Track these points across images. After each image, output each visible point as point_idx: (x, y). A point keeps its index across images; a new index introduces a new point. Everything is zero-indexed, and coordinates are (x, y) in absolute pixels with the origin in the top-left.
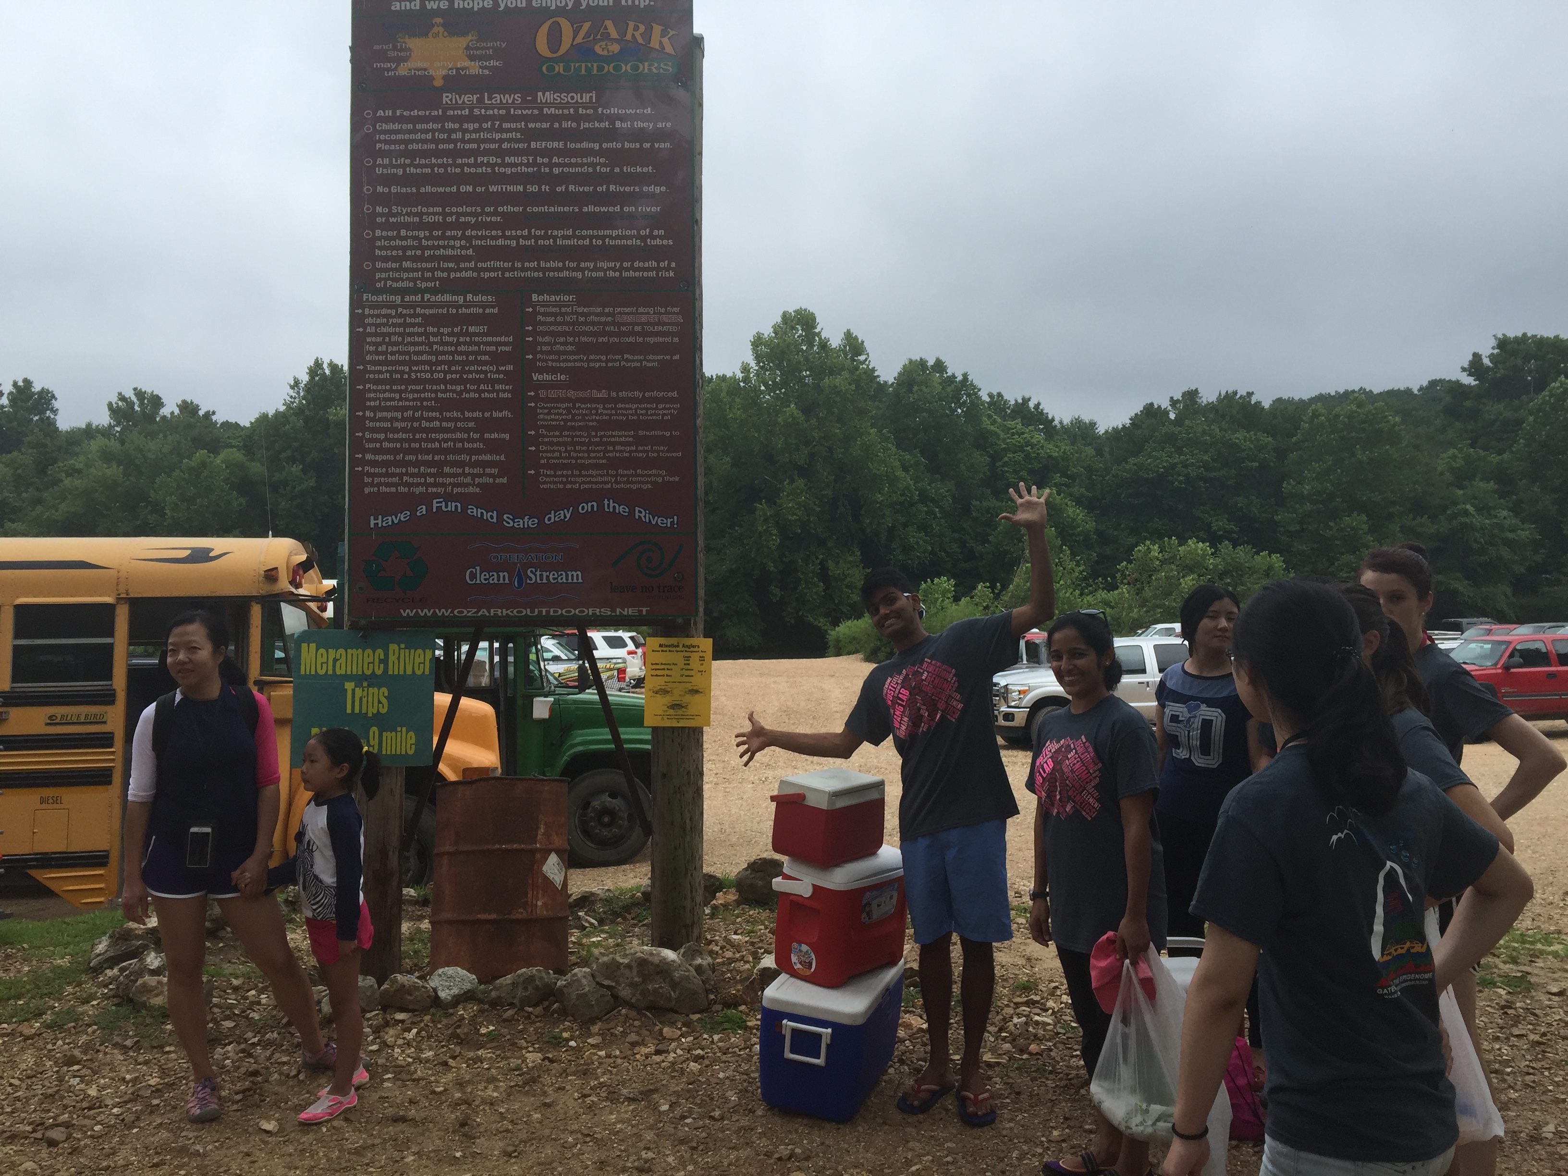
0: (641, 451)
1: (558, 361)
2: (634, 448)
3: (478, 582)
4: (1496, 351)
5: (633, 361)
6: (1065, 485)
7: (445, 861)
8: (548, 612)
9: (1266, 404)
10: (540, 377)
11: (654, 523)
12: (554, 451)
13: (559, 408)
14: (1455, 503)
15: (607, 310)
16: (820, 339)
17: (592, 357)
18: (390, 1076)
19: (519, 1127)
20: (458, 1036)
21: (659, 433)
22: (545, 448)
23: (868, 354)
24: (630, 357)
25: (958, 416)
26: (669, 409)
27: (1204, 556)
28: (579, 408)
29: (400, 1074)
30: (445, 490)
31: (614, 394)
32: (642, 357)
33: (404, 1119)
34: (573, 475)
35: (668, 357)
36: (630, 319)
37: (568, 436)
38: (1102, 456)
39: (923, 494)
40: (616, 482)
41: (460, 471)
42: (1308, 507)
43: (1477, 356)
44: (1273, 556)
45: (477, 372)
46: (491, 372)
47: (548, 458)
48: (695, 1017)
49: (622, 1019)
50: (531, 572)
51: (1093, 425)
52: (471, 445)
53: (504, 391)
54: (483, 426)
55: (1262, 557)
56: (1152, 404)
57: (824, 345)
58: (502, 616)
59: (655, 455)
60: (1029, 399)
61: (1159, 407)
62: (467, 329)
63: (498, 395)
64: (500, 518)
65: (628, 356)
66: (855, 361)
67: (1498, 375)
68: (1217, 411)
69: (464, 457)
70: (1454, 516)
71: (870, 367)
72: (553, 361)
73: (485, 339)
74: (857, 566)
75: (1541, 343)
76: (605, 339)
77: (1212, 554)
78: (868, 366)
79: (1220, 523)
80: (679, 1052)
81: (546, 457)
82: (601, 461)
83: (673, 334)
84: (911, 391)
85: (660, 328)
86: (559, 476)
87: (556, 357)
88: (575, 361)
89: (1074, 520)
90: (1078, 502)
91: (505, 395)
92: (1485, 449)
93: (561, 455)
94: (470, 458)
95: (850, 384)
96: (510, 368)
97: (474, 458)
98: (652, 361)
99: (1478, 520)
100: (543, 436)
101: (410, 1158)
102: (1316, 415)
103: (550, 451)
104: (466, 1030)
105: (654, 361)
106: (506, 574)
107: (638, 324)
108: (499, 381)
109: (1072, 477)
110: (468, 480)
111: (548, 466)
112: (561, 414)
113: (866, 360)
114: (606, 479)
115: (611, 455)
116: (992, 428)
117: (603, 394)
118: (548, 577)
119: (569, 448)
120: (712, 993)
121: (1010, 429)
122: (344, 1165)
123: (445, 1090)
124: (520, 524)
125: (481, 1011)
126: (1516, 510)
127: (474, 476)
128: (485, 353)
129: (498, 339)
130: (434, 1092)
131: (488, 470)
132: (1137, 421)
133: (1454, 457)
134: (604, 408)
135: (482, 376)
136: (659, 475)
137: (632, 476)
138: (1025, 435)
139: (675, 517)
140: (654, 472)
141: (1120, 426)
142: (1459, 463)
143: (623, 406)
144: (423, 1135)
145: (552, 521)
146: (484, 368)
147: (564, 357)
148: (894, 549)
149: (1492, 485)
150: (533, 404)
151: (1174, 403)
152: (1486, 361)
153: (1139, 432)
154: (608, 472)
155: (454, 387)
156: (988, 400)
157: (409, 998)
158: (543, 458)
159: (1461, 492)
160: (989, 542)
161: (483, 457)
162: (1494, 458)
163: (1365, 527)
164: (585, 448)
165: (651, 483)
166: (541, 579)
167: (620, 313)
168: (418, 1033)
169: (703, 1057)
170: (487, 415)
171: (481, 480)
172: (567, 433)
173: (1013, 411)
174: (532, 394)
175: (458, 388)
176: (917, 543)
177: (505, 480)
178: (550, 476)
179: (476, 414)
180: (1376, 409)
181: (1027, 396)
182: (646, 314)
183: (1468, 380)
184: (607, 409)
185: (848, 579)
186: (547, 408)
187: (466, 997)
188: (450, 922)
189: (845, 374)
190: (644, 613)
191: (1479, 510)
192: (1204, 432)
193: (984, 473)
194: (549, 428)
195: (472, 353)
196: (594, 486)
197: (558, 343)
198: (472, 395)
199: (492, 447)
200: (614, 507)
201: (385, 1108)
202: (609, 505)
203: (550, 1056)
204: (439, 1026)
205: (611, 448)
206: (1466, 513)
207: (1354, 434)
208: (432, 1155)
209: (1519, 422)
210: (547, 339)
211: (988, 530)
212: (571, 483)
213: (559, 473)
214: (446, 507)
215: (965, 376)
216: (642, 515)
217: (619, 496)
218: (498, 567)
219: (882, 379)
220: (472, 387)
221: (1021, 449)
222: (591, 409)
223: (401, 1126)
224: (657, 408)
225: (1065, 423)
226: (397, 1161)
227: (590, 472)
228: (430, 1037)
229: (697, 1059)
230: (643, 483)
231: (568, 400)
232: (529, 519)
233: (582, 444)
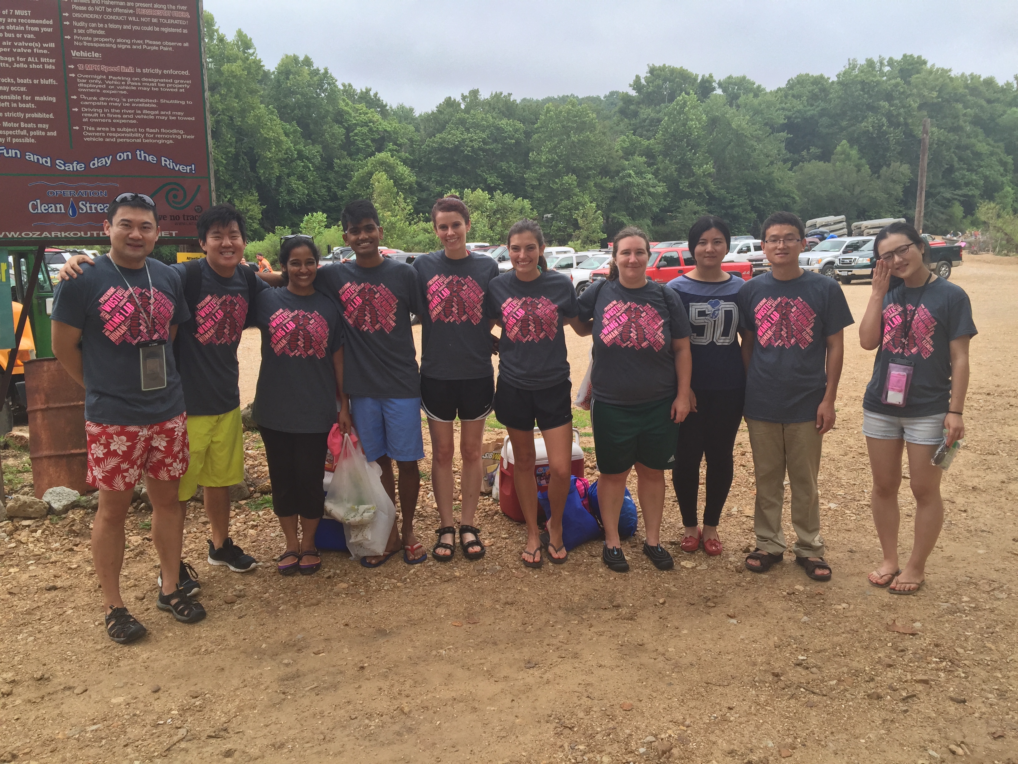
0: (163, 115)
1: (92, 41)
2: (157, 112)
3: (40, 211)
4: (648, 75)
5: (152, 45)
6: (396, 150)
7: (39, 415)
8: (98, 234)
9: (518, 101)
10: (78, 54)
11: (177, 169)
12: (93, 113)
13: (95, 79)
14: (624, 169)
15: (129, 4)
16: (218, 35)
17: (119, 40)
18: (31, 562)
19: (142, 582)
20: (74, 532)
21: (177, 102)
22: (86, 110)
23: (255, 49)
24: (150, 42)
25: (322, 99)
26: (184, 84)
27: (484, 199)
28: (111, 80)
29: (39, 559)
30: (6, 140)
31: (139, 70)
32: (159, 43)
33: (54, 588)
34: (110, 132)
35: (180, 44)
36: (149, 12)
37: (104, 101)
38: (419, 131)
39: (300, 153)
40: (145, 138)
41: (16, 125)
42: (543, 170)
43: (638, 77)
44: (525, 201)
45: (25, 47)
46: (37, 47)
47: (89, 118)
48: (243, 502)
49: (192, 508)
50: (83, 204)
51: (411, 110)
52: (24, 105)
53: (49, 64)
54: (33, 90)
55: (519, 201)
56: (450, 98)
57: (221, 40)
58: (62, 237)
59: (174, 118)
60: (370, 90)
61: (455, 100)
62: (14, 12)
63: (44, 66)
64: (53, 163)
65: (148, 41)
66: (246, 53)
67: (649, 90)
68: (490, 105)
69: (20, 115)
70: (622, 179)
71: (258, 58)
72: (88, 41)
73: (29, 21)
74: (256, 204)
75: (673, 71)
76: (129, 27)
77: (489, 199)
78: (256, 57)
79: (492, 179)
80: (238, 524)
81: (88, 117)
82: (131, 121)
83: (183, 27)
84: (288, 78)
85: (172, 21)
86: (99, 132)
87: (90, 39)
88: (105, 42)
89: (402, 174)
90: (405, 162)
91: (50, 67)
92: (641, 137)
93: (99, 115)
94: (25, 116)
95: (243, 70)
96: (52, 45)
97: (28, 116)
98: (168, 46)
99: (636, 180)
100: (84, 100)
101: (70, 612)
102: (548, 111)
103: (90, 112)
104: (79, 527)
105: (169, 46)
106: (61, 205)
107: (155, 17)
108: (44, 55)
109: (400, 145)
110: (24, 132)
111: (89, 124)
112: (97, 84)
113: (254, 53)
114: (136, 135)
115: (139, 117)
116: (346, 108)
117: (130, 70)
118: (96, 208)
119: (105, 110)
120: (252, 486)
121: (357, 110)
122: (22, 622)
123: (78, 566)
124: (69, 167)
125: (87, 514)
126: (656, 174)
127: (29, 130)
128: (30, 32)
129: (40, 22)
130: (70, 569)
131: (40, 126)
132: (441, 110)
133: (624, 141)
134: (132, 81)
135: (29, 51)
136: (178, 134)
137: (157, 133)
138: (369, 115)
139: (193, 166)
140: (175, 131)
141: (430, 112)
142: (627, 144)
143: (146, 80)
144: (73, 596)
145: (96, 166)
146: (30, 44)
147: (97, 39)
148: (282, 192)
149: (644, 159)
150: (73, 75)
151: (464, 98)
152: (643, 81)
153: (442, 116)
154: (138, 130)
155: (6, 59)
156: (342, 88)
157: (31, 510)
158: (85, 117)
159: (627, 163)
160: (347, 188)
161: (35, 115)
162: (645, 143)
163: (575, 183)
164: (118, 111)
165: (172, 139)
166: (91, 209)
167: (139, 7)
168: (43, 532)
169: (257, 526)
170: (36, 82)
171: (35, 133)
172: (103, 99)
173: (360, 97)
174: (72, 67)
175: (10, 59)
176: (298, 188)
177: (55, 134)
178: (91, 131)
179: (26, 81)
180: (582, 108)
181: (369, 87)
182: (160, 9)
183: (633, 93)
184: (134, 82)
185: (251, 213)
186: (85, 78)
187: (74, 506)
188: (49, 457)
189: (239, 62)
190: (174, 235)
191: (636, 173)
192: (483, 119)
193: (342, 141)
194: (89, 94)
195: (19, 32)
196: (128, 140)
197: (91, 28)
198: (22, 65)
199: (42, 107)
200: (145, 157)
201: (37, 583)
202: (140, 155)
203: (147, 537)
204: (57, 526)
205: (140, 112)
206: (630, 175)
207: (570, 124)
208: (85, 607)
209: (659, 121)
210: (82, 24)
211: (346, 180)
212: (109, 137)
213: (99, 129)
214: (8, 153)
215: (326, 72)
216: (167, 163)
217: (149, 149)
218: (56, 201)
219: (266, 68)
220: (21, 59)
221: (365, 124)
222: (122, 81)
223: (53, 593)
224: (173, 83)
225: (393, 108)
226: (61, 615)
227: (124, 129)
228: (52, 534)
229: (253, 527)
230: (166, 139)
231: (102, 73)
232: (77, 164)
233: (116, 107)
